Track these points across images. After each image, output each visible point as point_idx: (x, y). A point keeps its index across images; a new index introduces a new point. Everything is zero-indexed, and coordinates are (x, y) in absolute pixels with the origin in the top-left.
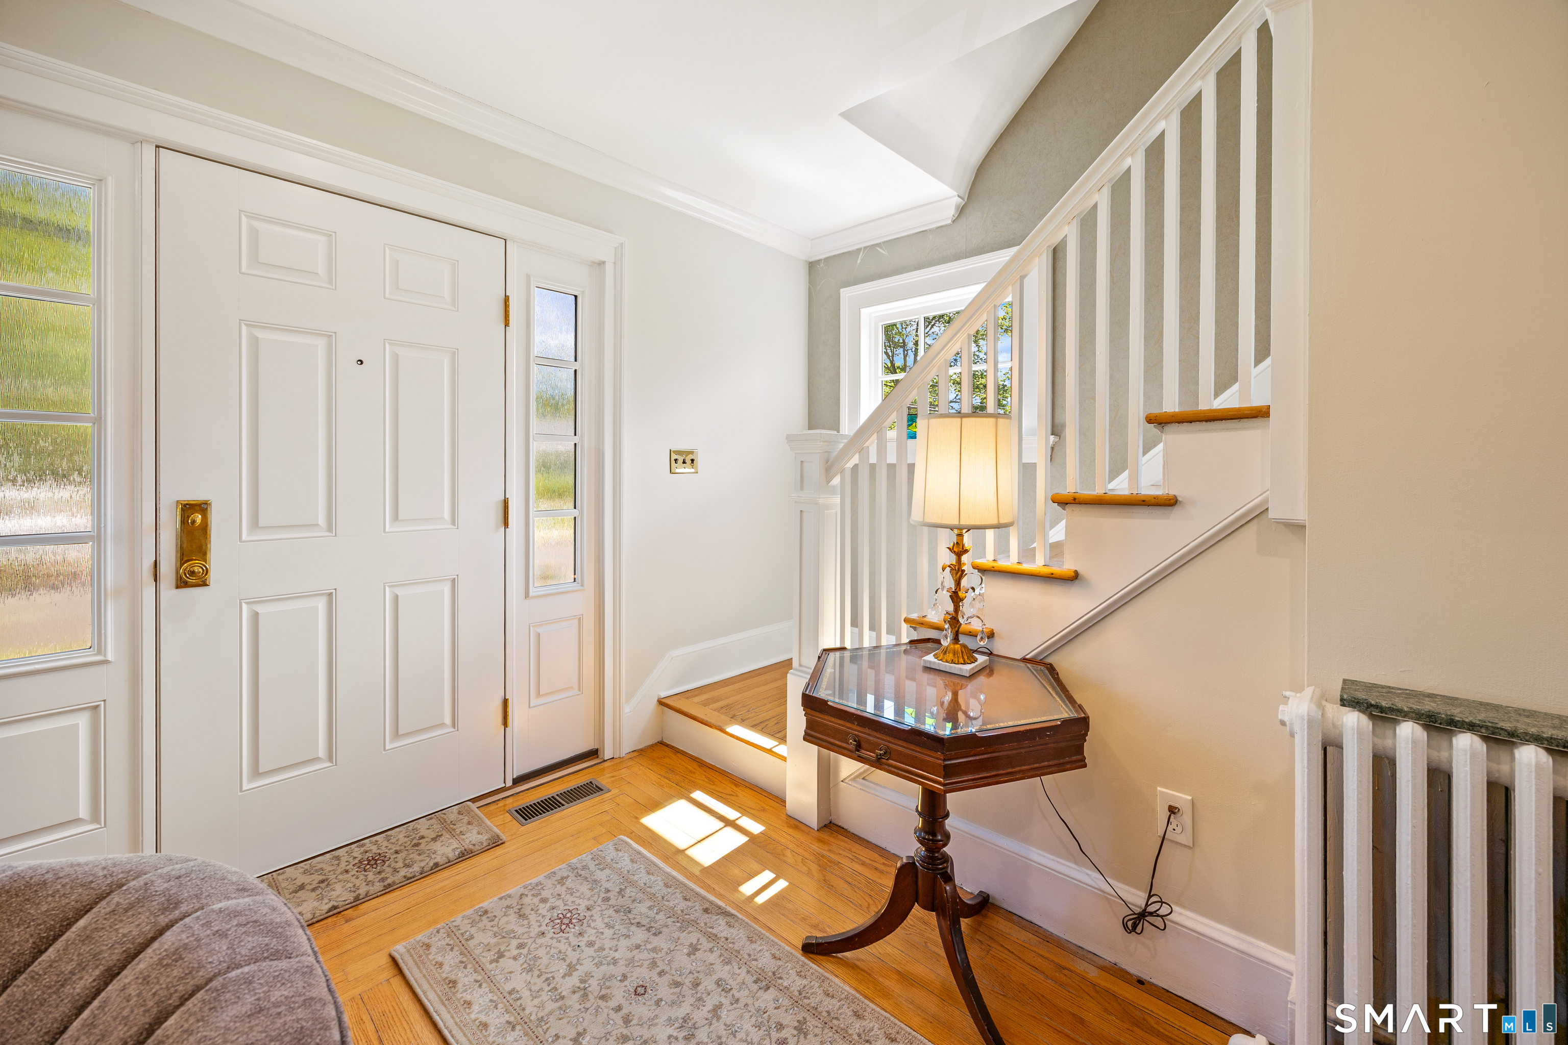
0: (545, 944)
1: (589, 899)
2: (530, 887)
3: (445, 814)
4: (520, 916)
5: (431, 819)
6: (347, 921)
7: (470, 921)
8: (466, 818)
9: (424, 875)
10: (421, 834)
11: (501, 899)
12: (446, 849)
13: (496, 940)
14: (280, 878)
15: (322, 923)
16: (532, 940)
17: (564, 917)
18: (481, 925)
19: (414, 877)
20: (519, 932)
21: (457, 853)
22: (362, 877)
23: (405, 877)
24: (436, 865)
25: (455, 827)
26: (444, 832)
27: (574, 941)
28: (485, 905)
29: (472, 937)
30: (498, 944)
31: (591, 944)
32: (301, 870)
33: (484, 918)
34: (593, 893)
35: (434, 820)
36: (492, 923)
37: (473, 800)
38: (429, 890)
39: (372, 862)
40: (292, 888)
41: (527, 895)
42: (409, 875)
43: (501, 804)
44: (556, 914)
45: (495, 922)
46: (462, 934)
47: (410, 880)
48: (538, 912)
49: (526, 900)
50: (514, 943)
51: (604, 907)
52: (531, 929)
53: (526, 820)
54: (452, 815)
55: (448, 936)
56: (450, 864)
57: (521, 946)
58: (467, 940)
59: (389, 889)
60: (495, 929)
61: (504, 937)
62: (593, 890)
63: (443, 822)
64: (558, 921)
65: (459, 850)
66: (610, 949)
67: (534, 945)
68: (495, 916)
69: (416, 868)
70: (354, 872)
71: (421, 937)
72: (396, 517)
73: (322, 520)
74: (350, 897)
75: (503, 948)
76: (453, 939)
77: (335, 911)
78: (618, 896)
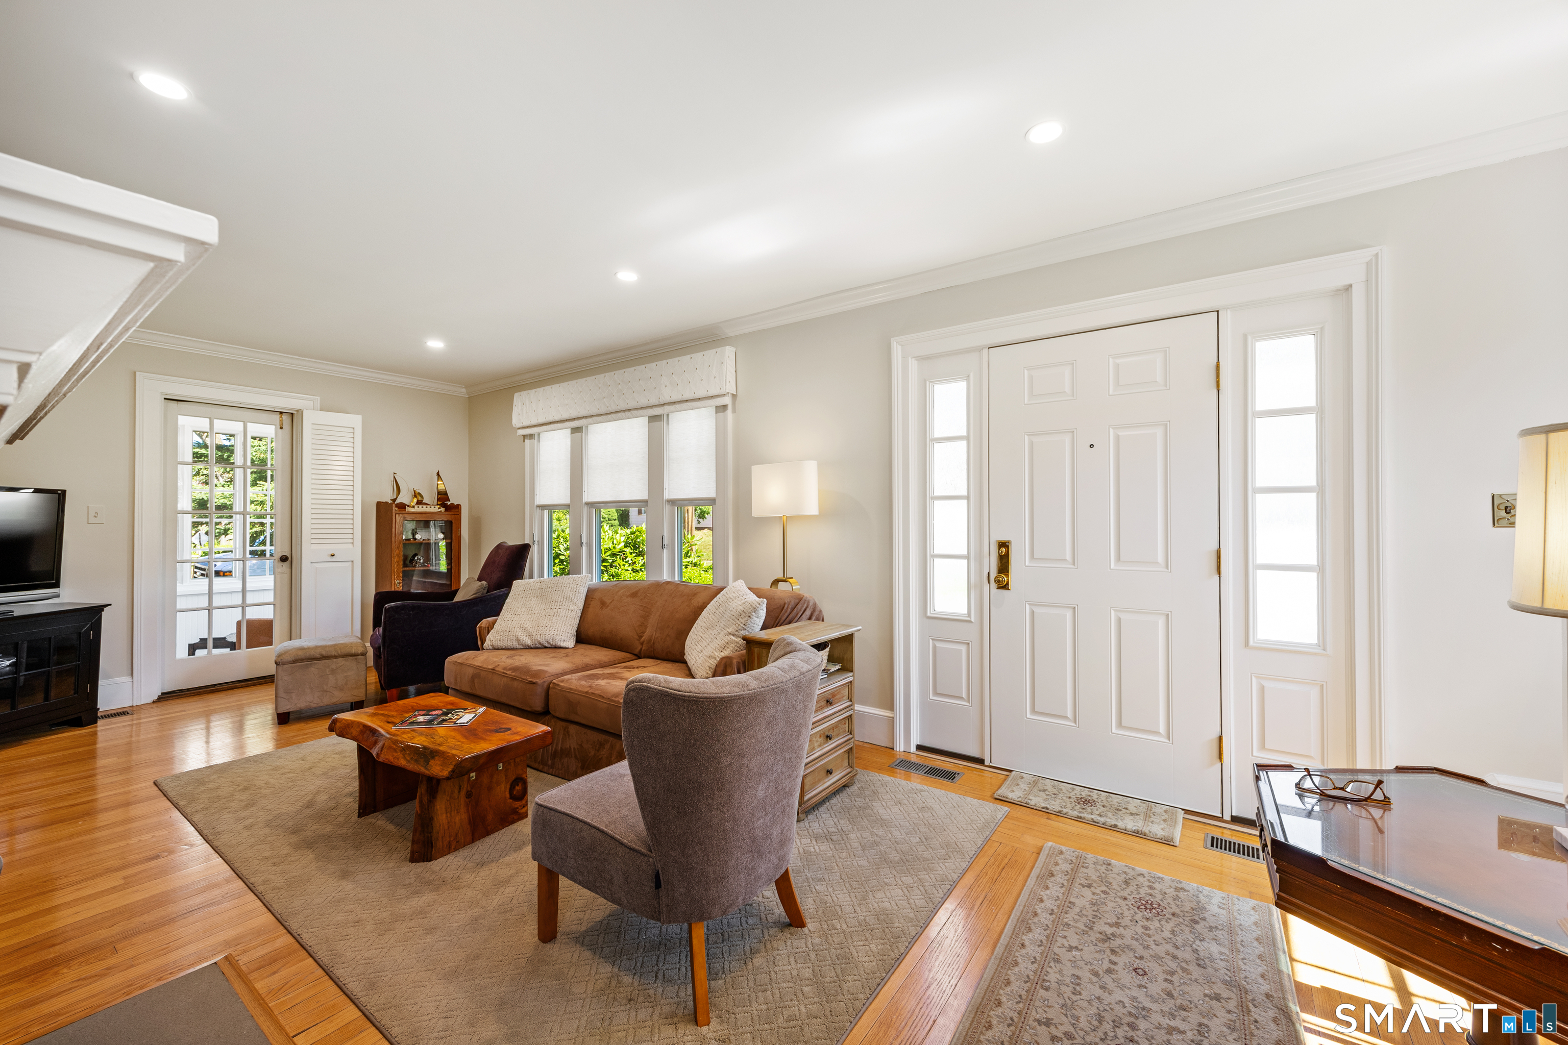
0: (1120, 904)
1: (1182, 911)
2: (1153, 875)
3: (1155, 806)
4: (1126, 882)
5: (1144, 803)
6: (1047, 818)
7: (1095, 861)
8: (1167, 816)
9: (1104, 826)
10: (1128, 807)
11: (1126, 866)
12: (1130, 824)
13: (1096, 879)
14: (1041, 781)
15: (1038, 811)
16: (1114, 895)
17: (1151, 904)
18: (1098, 867)
19: (1098, 823)
20: (1113, 887)
21: (1134, 828)
22: (1073, 805)
23: (1092, 819)
24: (1116, 826)
25: (1153, 816)
26: (1142, 815)
27: (1139, 916)
28: (1113, 862)
29: (1087, 868)
30: (1095, 881)
31: (1146, 928)
32: (1052, 784)
33: (1105, 866)
34: (1191, 911)
35: (1144, 805)
36: (1105, 871)
37: (1187, 812)
38: (1098, 835)
39: (1086, 802)
40: (1041, 788)
41: (1144, 877)
42: (1095, 820)
43: (1208, 827)
44: (1148, 899)
45: (1107, 873)
46: (1084, 863)
47: (1094, 823)
48: (1139, 889)
49: (1140, 879)
50: (1104, 888)
51: (1186, 923)
52: (1122, 892)
53: (1212, 845)
54: (1159, 809)
55: (1077, 857)
56: (1125, 832)
57: (1104, 892)
58: (1083, 867)
59: (1079, 819)
60: (1104, 875)
61: (1102, 882)
62: (1193, 910)
63: (1149, 809)
64: (1144, 903)
65: (1137, 828)
66: (1154, 941)
67: (1113, 899)
68: (1112, 870)
69: (1102, 820)
70: (1073, 801)
71: (1064, 848)
72: (1118, 558)
73: (1068, 557)
74: (1058, 809)
75: (1094, 885)
76: (1077, 860)
77: (1046, 811)
78: (1207, 928)
